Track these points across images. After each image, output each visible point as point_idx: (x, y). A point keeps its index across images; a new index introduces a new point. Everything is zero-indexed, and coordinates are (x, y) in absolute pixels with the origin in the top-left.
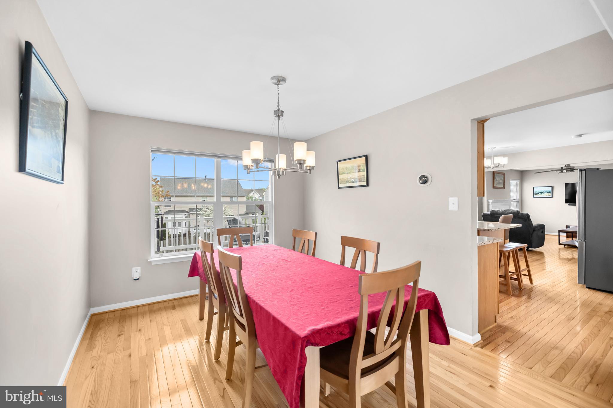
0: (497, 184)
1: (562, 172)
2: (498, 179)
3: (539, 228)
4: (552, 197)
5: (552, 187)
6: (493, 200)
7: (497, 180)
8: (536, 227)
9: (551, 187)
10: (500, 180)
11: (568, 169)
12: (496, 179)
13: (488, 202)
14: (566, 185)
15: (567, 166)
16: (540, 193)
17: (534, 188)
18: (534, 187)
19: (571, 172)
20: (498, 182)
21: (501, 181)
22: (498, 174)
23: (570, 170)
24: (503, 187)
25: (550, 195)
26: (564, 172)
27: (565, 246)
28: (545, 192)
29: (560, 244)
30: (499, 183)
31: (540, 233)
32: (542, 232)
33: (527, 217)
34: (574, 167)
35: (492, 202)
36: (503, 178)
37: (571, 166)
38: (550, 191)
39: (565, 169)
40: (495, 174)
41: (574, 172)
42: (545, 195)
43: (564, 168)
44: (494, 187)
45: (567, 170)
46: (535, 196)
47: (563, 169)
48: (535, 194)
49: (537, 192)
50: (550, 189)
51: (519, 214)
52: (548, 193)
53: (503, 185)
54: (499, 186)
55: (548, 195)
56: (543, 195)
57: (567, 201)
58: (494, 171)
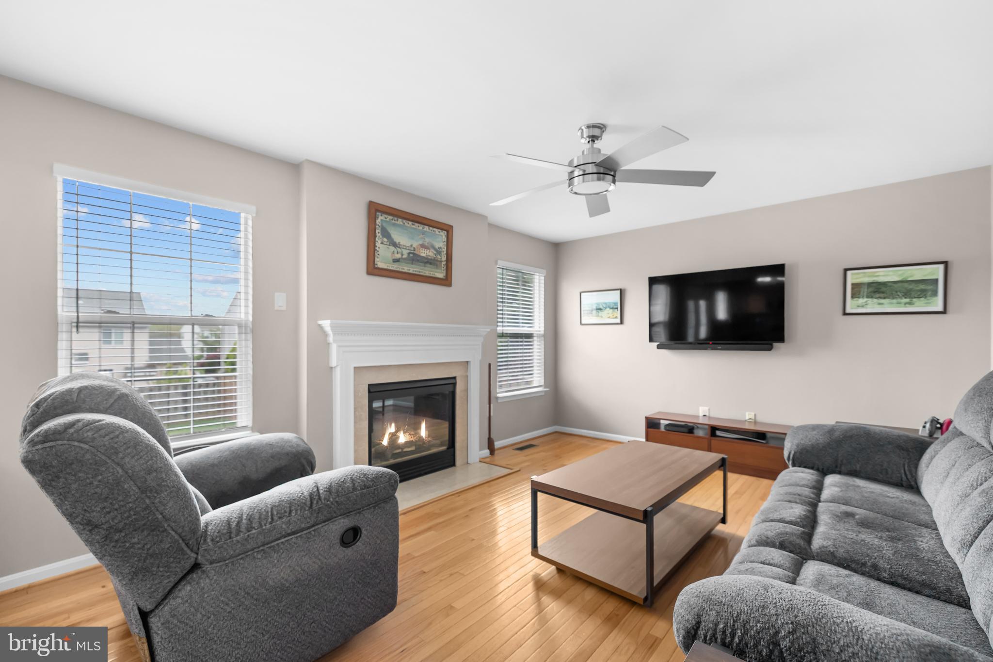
2: (400, 238)
4: (622, 322)
5: (621, 290)
7: (394, 244)
9: (619, 292)
10: (422, 246)
12: (388, 236)
14: (652, 281)
16: (596, 309)
20: (405, 252)
21: (425, 253)
22: (402, 222)
24: (440, 276)
28: (606, 308)
30: (415, 259)
36: (440, 246)
38: (616, 304)
40: (387, 219)
42: (606, 316)
44: (373, 270)
46: (585, 320)
49: (587, 308)
50: (615, 297)
52: (611, 310)
53: (439, 271)
54: (412, 269)
55: (611, 316)
56: (602, 317)
57: (653, 336)
58: (370, 202)
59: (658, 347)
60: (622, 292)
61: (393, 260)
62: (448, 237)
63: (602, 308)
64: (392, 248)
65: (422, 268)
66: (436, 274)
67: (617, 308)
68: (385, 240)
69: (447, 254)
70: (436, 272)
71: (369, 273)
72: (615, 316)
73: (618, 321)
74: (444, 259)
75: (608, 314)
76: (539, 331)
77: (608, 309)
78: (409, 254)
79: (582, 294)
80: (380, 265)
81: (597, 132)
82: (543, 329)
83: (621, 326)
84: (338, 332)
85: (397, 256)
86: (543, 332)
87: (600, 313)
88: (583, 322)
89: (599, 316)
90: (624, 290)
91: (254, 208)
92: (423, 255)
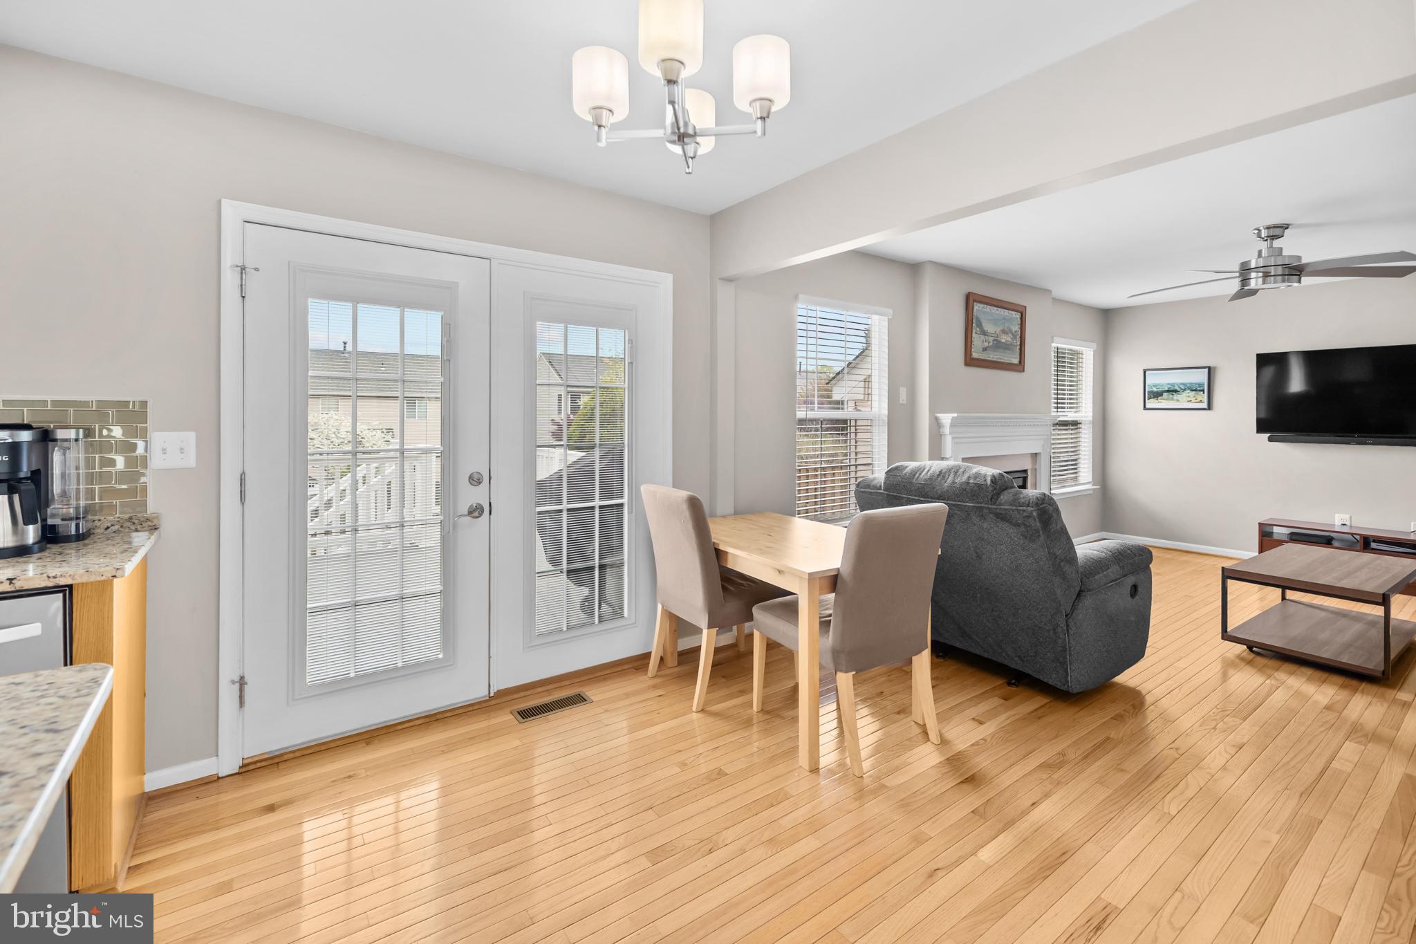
0: (984, 350)
1: (1245, 285)
2: (988, 326)
3: (1114, 571)
4: (1209, 407)
5: (1209, 368)
6: (955, 415)
7: (984, 333)
8: (1096, 567)
9: (1206, 370)
10: (1004, 332)
11: (1272, 270)
12: (980, 325)
13: (936, 424)
14: (1261, 361)
15: (1270, 256)
16: (1168, 391)
18: (1144, 370)
19: (1283, 281)
20: (991, 339)
21: (1005, 339)
22: (989, 309)
23: (1280, 270)
24: (1016, 361)
25: (1200, 402)
26: (1253, 285)
27: (1250, 648)
28: (1185, 390)
29: (1226, 636)
30: (998, 345)
31: (1119, 599)
32: (1134, 590)
33: (1040, 516)
34: (1300, 258)
35: (950, 426)
36: (1016, 328)
37: (1284, 253)
38: (1201, 385)
39: (1256, 271)
40: (978, 307)
41: (1300, 280)
42: (1183, 400)
43: (1253, 265)
44: (970, 361)
45: (1266, 275)
46: (1151, 404)
47: (1250, 271)
48: (1149, 398)
49: (1155, 389)
50: (1201, 377)
52: (1194, 392)
53: (1014, 356)
54: (995, 357)
55: (1193, 399)
56: (1177, 401)
57: (1262, 426)
58: (969, 293)
59: (1270, 439)
60: (1210, 370)
61: (983, 348)
62: (1021, 318)
63: (1178, 389)
64: (982, 337)
65: (1002, 354)
66: (1013, 360)
67: (1203, 391)
68: (978, 329)
69: (1021, 337)
70: (1013, 358)
71: (967, 364)
72: (1198, 400)
73: (1205, 405)
74: (1019, 343)
75: (1189, 397)
76: (1086, 417)
77: (1188, 391)
78: (994, 340)
79: (1147, 372)
80: (975, 355)
81: (1277, 232)
82: (1091, 414)
83: (1208, 411)
84: (954, 424)
85: (986, 344)
86: (1091, 419)
87: (1176, 396)
88: (1147, 406)
89: (1172, 399)
90: (1215, 368)
91: (890, 311)
92: (1003, 341)
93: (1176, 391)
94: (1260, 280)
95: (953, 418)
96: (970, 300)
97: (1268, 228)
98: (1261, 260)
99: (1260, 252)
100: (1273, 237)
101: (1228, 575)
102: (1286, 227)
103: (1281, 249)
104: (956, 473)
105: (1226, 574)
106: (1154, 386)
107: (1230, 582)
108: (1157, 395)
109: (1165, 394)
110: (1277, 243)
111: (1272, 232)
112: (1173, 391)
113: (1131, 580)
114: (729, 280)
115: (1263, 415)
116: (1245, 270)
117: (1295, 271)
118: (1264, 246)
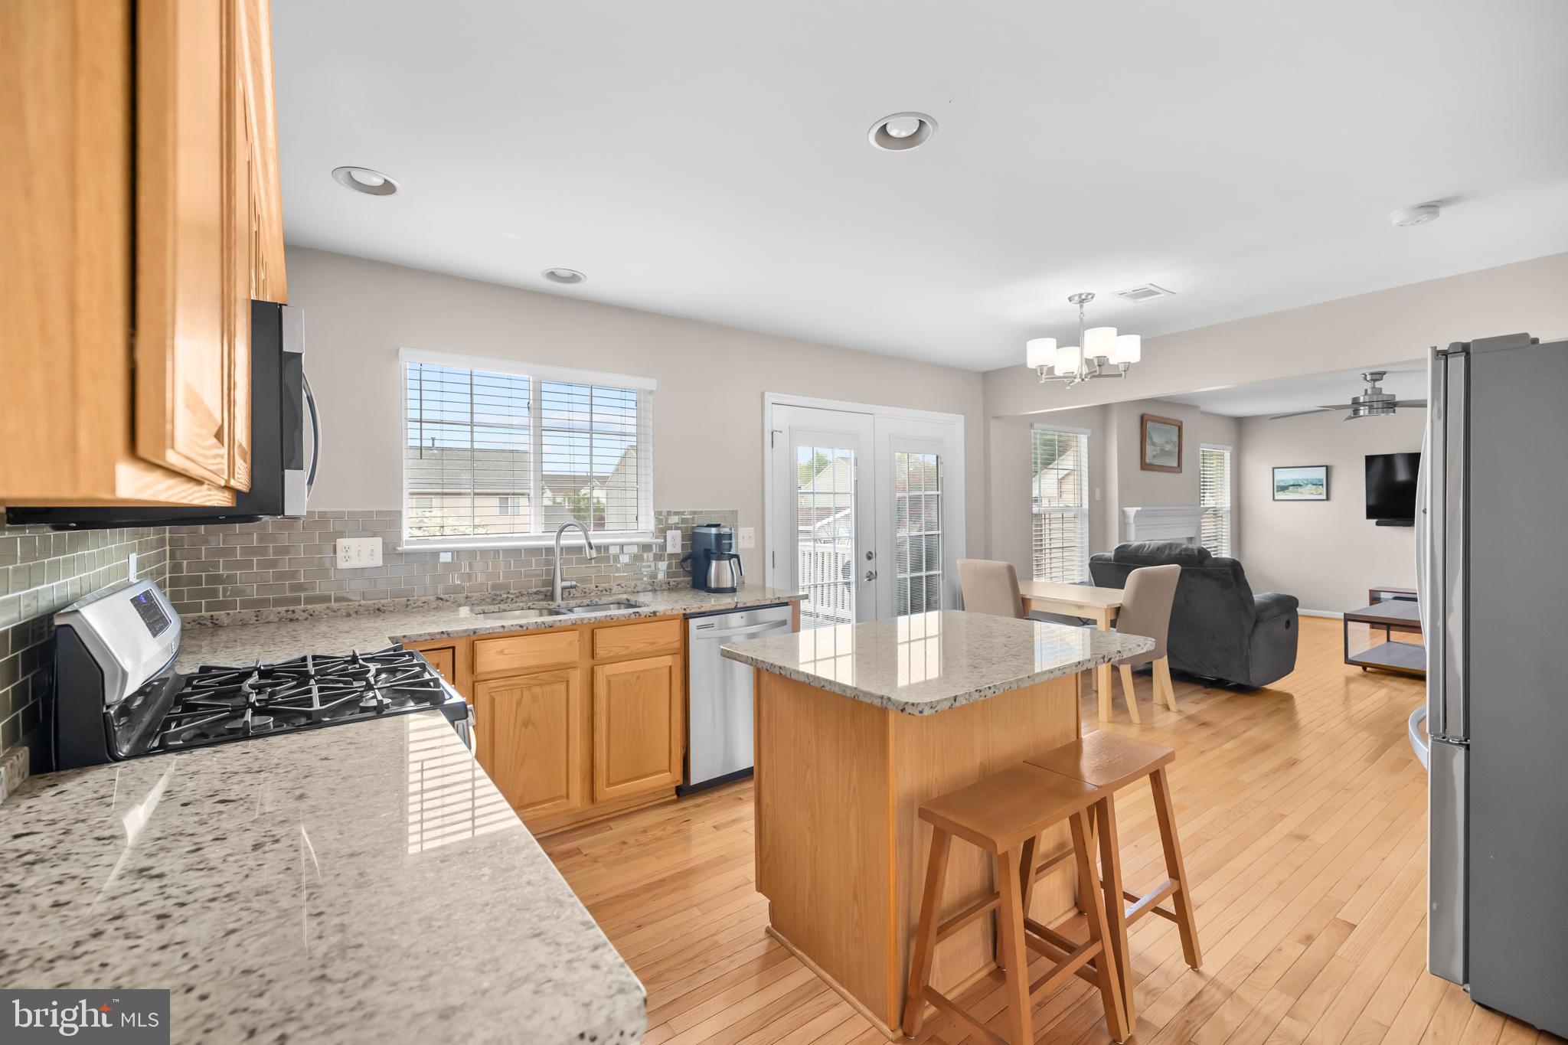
0: (1154, 457)
1: (1356, 412)
2: (1157, 439)
3: (1275, 610)
4: (1328, 498)
5: (1327, 467)
6: (1139, 508)
7: (1154, 444)
8: (1266, 606)
9: (1324, 468)
10: (1167, 442)
11: (1375, 404)
12: (1151, 438)
13: (1123, 515)
14: (1370, 460)
15: (1373, 394)
16: (1294, 485)
17: (1276, 470)
18: (1273, 469)
19: (1383, 412)
20: (1159, 448)
21: (1168, 447)
22: (1157, 425)
23: (1380, 405)
24: (1176, 465)
25: (1320, 494)
26: (1362, 413)
27: (1364, 669)
28: (1308, 485)
29: (1347, 661)
30: (1164, 453)
31: (1279, 629)
32: (1288, 623)
34: (1394, 396)
35: (1135, 517)
36: (1175, 439)
37: (1383, 392)
38: (1320, 480)
39: (1363, 404)
40: (1149, 425)
41: (1394, 412)
42: (1306, 493)
43: (1361, 400)
44: (1145, 466)
45: (1371, 408)
46: (1279, 496)
47: (1359, 404)
48: (1278, 491)
49: (1282, 484)
50: (1321, 473)
51: (1207, 562)
52: (1314, 487)
54: (1162, 462)
55: (1314, 492)
56: (1301, 493)
57: (1371, 513)
58: (1144, 414)
59: (1378, 524)
60: (1328, 469)
62: (1179, 431)
63: (1302, 484)
64: (1153, 447)
65: (1167, 460)
66: (1174, 464)
67: (1322, 485)
68: (1150, 441)
69: (1179, 446)
70: (1174, 462)
71: (1142, 468)
72: (1318, 493)
73: (1324, 497)
74: (1178, 450)
75: (1311, 490)
76: (1224, 504)
77: (1310, 485)
78: (1161, 449)
80: (1148, 461)
81: (1378, 377)
82: (1229, 505)
83: (1326, 502)
84: (1138, 515)
85: (1155, 453)
86: (1229, 509)
87: (1300, 489)
88: (1276, 498)
89: (1297, 492)
90: (1331, 467)
91: (1089, 431)
92: (1167, 449)
93: (1300, 485)
94: (1367, 411)
95: (1137, 511)
96: (1143, 420)
97: (1372, 374)
98: (1367, 397)
99: (1366, 391)
100: (1375, 380)
101: (1348, 618)
102: (1385, 373)
103: (1381, 389)
104: (1170, 548)
105: (1347, 617)
106: (1282, 481)
107: (1349, 623)
108: (1283, 489)
109: (1291, 488)
110: (1378, 384)
111: (1375, 377)
112: (1297, 485)
113: (1285, 618)
114: (997, 418)
115: (1371, 503)
116: (1355, 401)
117: (1391, 405)
118: (1368, 386)
